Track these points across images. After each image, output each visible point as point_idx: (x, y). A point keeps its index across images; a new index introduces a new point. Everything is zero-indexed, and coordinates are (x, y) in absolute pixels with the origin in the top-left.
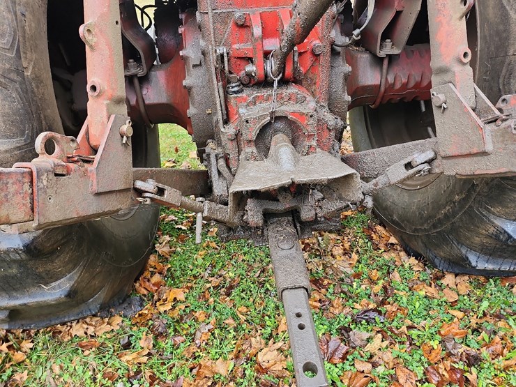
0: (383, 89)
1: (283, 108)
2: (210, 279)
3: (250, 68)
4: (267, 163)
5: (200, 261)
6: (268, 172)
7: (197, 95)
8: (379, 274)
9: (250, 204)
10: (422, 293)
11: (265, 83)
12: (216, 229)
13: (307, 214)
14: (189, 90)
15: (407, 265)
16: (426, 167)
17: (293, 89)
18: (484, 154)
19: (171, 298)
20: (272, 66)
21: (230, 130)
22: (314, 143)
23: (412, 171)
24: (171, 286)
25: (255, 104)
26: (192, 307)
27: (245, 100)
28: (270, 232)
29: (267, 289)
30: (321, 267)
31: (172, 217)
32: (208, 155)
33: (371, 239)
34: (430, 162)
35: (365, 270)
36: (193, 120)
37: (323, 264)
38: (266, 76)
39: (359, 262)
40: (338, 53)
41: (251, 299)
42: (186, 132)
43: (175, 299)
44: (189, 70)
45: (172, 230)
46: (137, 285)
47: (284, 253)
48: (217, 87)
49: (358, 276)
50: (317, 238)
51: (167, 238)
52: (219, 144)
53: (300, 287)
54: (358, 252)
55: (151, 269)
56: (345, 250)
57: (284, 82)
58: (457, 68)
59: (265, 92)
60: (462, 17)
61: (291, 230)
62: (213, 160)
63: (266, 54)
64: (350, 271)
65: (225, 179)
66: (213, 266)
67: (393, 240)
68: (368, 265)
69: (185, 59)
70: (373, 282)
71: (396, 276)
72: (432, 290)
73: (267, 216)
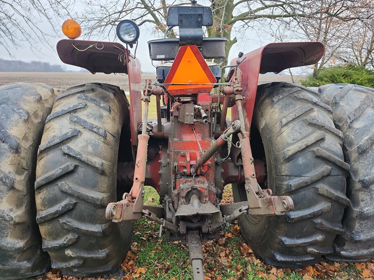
0: (239, 177)
1: (196, 185)
2: (158, 265)
3: (185, 170)
4: (189, 206)
5: (153, 256)
6: (189, 209)
7: (164, 177)
8: (242, 266)
9: (181, 224)
10: (260, 276)
11: (190, 175)
12: (161, 240)
13: (205, 230)
14: (160, 175)
15: (255, 264)
16: (245, 211)
17: (200, 179)
18: (259, 208)
19: (138, 272)
20: (192, 170)
21: (176, 192)
22: (207, 199)
23: (241, 213)
24: (138, 267)
25: (186, 183)
26: (149, 277)
27: (183, 181)
28: (189, 237)
29: (186, 271)
30: (213, 262)
31: (138, 233)
32: (165, 201)
33: (240, 250)
34: (247, 210)
35: (235, 264)
36: (160, 187)
37: (215, 260)
38: (190, 173)
39: (232, 260)
40: (219, 165)
41: (178, 275)
42: (156, 191)
43: (141, 273)
44: (161, 167)
45: (138, 239)
46: (122, 265)
47: (194, 245)
48: (173, 177)
49: (231, 267)
50: (213, 247)
51: (136, 243)
52: (170, 197)
53: (199, 259)
54: (232, 256)
55: (129, 258)
56: (226, 254)
57: (197, 176)
58: (251, 179)
59: (190, 179)
60: (252, 163)
61: (198, 236)
62: (167, 203)
63: (191, 166)
64: (227, 264)
65: (172, 211)
66: (159, 259)
67: (250, 251)
68: (236, 262)
69: (160, 163)
70: (238, 270)
71: (249, 268)
72: (265, 275)
73: (188, 229)
